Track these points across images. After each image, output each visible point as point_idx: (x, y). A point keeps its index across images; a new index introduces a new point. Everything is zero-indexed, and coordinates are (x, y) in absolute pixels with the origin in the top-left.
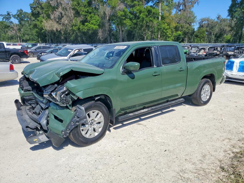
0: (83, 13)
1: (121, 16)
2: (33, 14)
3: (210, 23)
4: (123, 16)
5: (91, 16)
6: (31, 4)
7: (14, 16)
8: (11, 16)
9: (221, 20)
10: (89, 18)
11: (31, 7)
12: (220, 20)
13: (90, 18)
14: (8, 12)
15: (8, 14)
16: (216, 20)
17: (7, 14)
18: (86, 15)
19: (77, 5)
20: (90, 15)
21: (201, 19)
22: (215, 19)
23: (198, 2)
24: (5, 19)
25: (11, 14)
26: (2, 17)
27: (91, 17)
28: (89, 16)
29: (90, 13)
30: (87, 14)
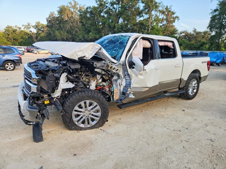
6: (47, 18)
7: (33, 27)
8: (31, 26)
14: (28, 23)
15: (29, 25)
17: (27, 25)
24: (26, 29)
25: (30, 25)
26: (24, 27)
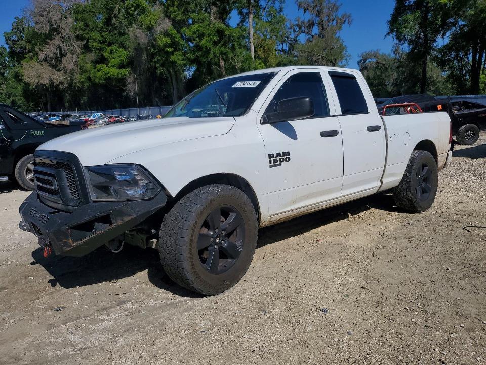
0: (95, 44)
1: (166, 45)
2: (12, 54)
3: (380, 61)
4: (170, 46)
5: (111, 50)
6: (5, 34)
9: (402, 55)
10: (107, 55)
11: (7, 39)
12: (400, 55)
13: (109, 53)
16: (392, 55)
18: (101, 49)
19: (84, 28)
20: (109, 48)
21: (362, 55)
22: (389, 55)
23: (350, 20)
27: (111, 52)
28: (107, 49)
29: (110, 44)
30: (102, 46)
